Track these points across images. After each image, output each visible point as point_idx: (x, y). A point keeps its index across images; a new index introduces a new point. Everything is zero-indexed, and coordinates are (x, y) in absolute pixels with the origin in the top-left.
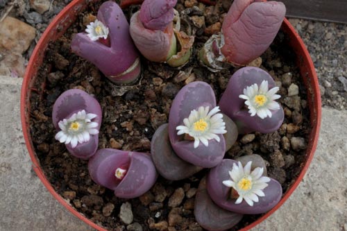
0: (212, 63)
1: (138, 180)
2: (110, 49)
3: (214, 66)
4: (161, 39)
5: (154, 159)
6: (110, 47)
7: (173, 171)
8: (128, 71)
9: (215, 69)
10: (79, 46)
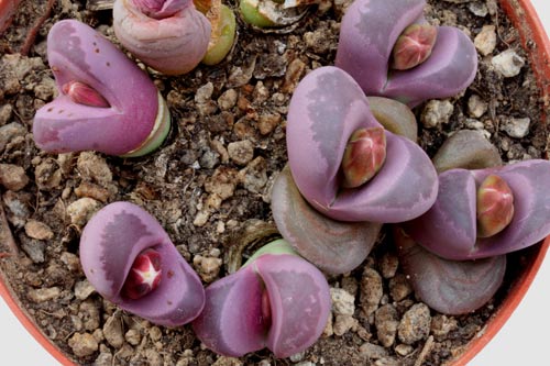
0: (279, 19)
1: (309, 310)
2: (113, 109)
3: (285, 20)
4: (198, 24)
5: (304, 253)
6: (109, 106)
7: (352, 252)
8: (156, 127)
9: (289, 25)
10: (57, 139)
